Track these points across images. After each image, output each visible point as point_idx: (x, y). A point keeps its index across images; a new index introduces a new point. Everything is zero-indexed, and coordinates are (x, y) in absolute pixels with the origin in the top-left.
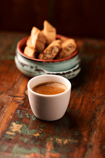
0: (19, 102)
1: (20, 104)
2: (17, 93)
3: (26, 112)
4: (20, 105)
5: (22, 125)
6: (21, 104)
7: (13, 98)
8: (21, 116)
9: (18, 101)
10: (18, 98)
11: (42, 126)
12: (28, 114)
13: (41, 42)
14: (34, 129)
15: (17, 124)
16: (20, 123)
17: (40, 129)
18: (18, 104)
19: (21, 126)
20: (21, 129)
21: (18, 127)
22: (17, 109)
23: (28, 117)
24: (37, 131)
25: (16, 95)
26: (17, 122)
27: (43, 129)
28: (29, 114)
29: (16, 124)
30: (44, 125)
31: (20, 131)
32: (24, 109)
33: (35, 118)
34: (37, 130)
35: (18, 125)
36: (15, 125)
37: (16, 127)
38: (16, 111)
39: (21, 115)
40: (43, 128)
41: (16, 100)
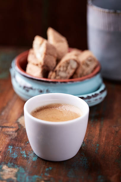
0: (10, 135)
1: (11, 137)
2: (7, 122)
3: (22, 150)
4: (11, 139)
5: (18, 168)
6: (13, 138)
7: (2, 129)
8: (15, 156)
9: (9, 133)
10: (8, 129)
11: (47, 169)
12: (24, 152)
13: (51, 55)
14: (37, 175)
15: (9, 167)
16: (13, 166)
17: (46, 174)
18: (10, 138)
19: (15, 170)
20: (16, 176)
21: (12, 171)
22: (8, 145)
23: (25, 156)
24: (40, 177)
25: (6, 125)
26: (9, 164)
27: (50, 174)
28: (26, 152)
29: (7, 167)
30: (51, 168)
31: (15, 178)
32: (18, 145)
33: (36, 158)
34: (40, 175)
35: (12, 169)
36: (6, 169)
37: (9, 171)
38: (7, 147)
39: (15, 154)
40: (50, 172)
41: (6, 133)
